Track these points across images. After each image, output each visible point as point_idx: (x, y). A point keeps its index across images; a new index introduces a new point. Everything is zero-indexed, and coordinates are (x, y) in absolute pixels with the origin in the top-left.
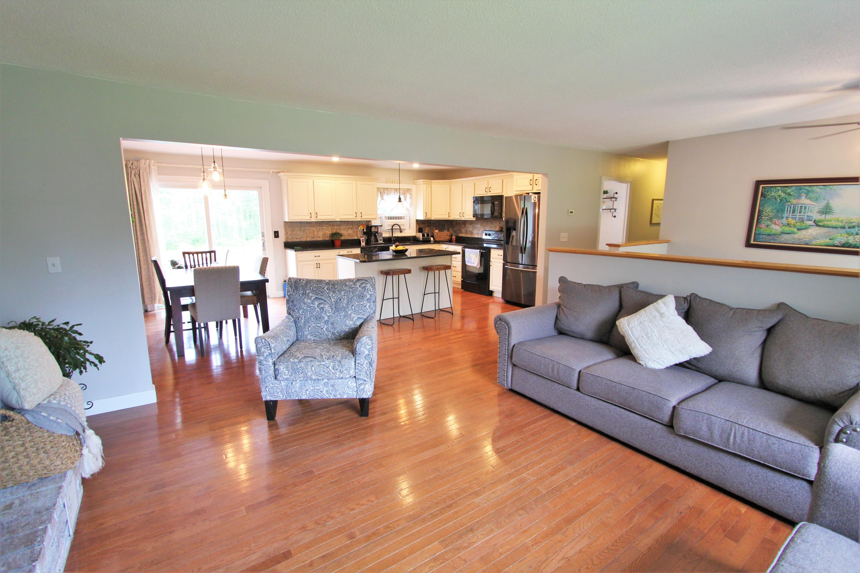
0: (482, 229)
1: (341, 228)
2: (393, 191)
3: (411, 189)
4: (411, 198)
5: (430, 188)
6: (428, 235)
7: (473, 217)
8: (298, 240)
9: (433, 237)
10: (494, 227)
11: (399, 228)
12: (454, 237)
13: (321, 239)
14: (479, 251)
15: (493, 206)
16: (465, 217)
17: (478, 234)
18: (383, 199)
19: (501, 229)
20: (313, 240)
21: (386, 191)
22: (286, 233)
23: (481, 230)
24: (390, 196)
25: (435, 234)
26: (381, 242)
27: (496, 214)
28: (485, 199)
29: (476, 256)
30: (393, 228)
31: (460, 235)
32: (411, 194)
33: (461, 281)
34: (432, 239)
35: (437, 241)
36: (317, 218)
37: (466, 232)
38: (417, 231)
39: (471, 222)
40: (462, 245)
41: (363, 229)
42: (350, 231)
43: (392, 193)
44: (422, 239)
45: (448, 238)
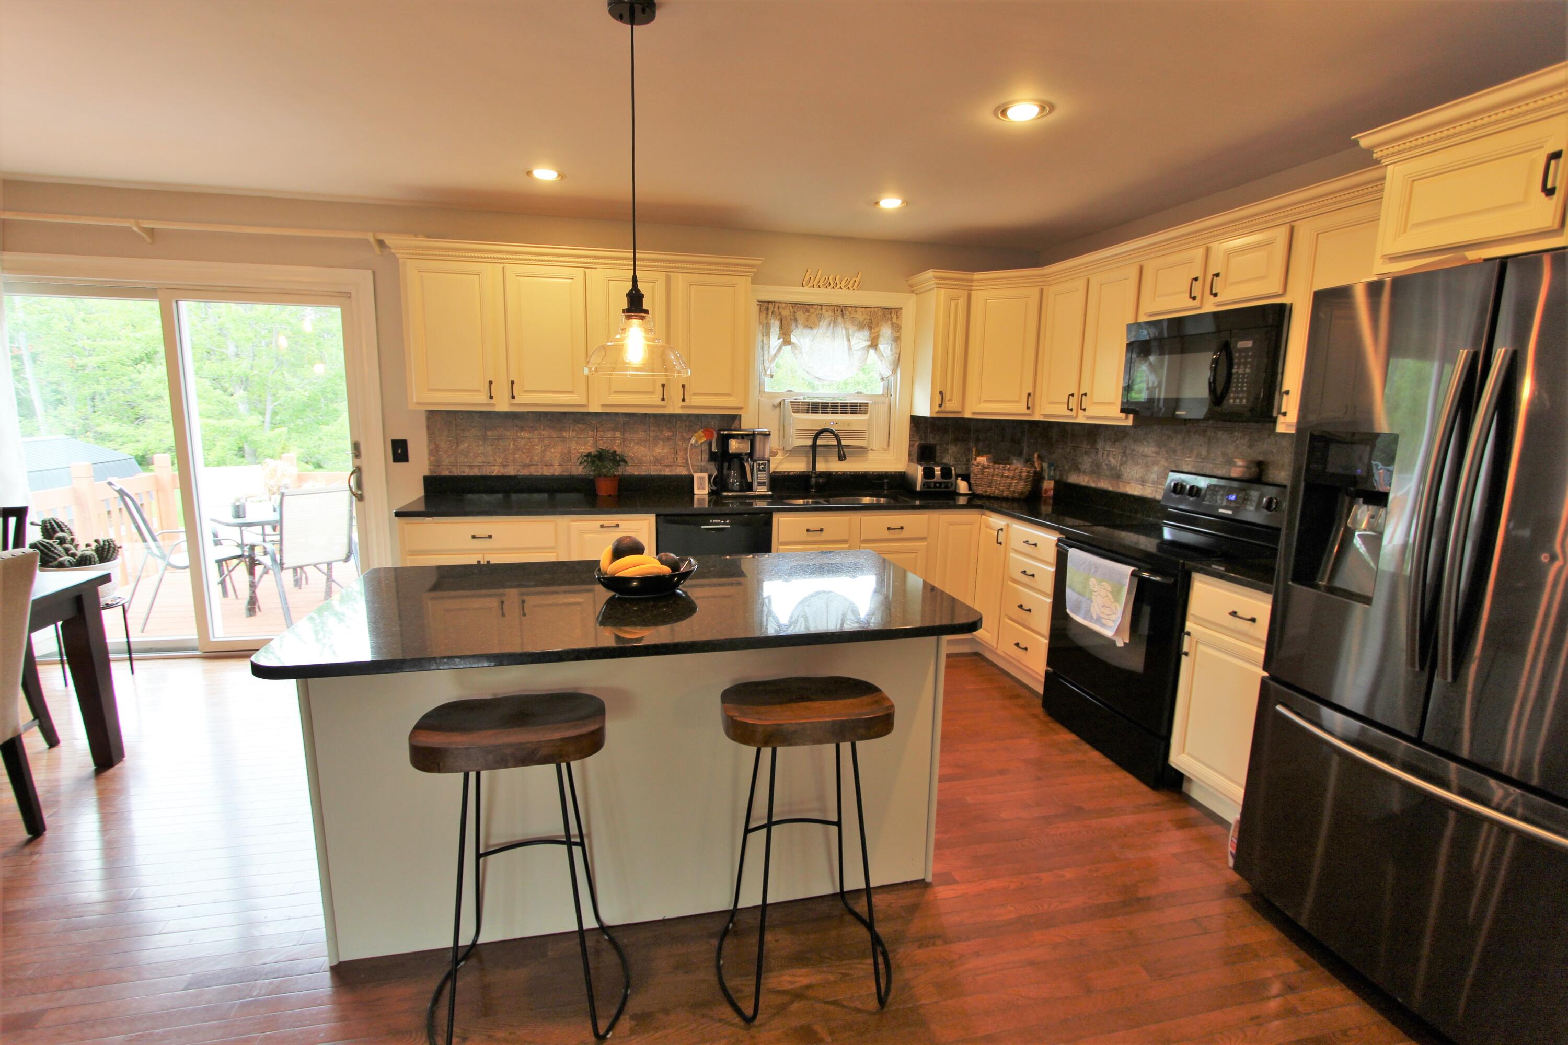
0: (1163, 463)
1: (628, 435)
2: (827, 314)
3: (897, 311)
4: (897, 340)
5: (962, 303)
6: (946, 473)
7: (1122, 411)
8: (476, 472)
9: (966, 478)
10: (1221, 459)
11: (835, 443)
12: (1048, 485)
13: (556, 470)
14: (1130, 569)
15: (1223, 359)
16: (1087, 413)
17: (1143, 482)
18: (787, 342)
19: (1254, 470)
20: (525, 472)
21: (800, 315)
22: (434, 451)
23: (1156, 468)
24: (815, 331)
25: (975, 470)
26: (763, 490)
27: (1237, 399)
28: (1190, 330)
29: (1116, 593)
30: (819, 442)
31: (1074, 479)
32: (897, 328)
33: (1043, 674)
34: (963, 486)
35: (980, 497)
36: (515, 401)
37: (1096, 470)
38: (915, 457)
39: (1115, 434)
40: (1061, 531)
41: (710, 445)
42: (661, 450)
43: (824, 323)
44: (924, 485)
45: (1020, 487)
